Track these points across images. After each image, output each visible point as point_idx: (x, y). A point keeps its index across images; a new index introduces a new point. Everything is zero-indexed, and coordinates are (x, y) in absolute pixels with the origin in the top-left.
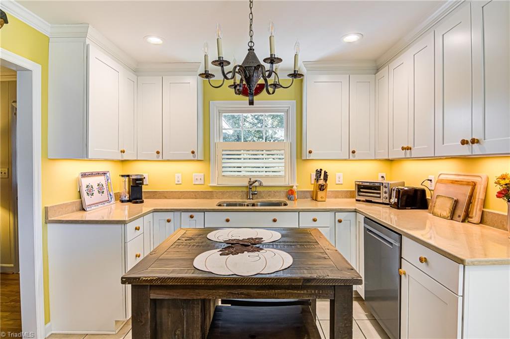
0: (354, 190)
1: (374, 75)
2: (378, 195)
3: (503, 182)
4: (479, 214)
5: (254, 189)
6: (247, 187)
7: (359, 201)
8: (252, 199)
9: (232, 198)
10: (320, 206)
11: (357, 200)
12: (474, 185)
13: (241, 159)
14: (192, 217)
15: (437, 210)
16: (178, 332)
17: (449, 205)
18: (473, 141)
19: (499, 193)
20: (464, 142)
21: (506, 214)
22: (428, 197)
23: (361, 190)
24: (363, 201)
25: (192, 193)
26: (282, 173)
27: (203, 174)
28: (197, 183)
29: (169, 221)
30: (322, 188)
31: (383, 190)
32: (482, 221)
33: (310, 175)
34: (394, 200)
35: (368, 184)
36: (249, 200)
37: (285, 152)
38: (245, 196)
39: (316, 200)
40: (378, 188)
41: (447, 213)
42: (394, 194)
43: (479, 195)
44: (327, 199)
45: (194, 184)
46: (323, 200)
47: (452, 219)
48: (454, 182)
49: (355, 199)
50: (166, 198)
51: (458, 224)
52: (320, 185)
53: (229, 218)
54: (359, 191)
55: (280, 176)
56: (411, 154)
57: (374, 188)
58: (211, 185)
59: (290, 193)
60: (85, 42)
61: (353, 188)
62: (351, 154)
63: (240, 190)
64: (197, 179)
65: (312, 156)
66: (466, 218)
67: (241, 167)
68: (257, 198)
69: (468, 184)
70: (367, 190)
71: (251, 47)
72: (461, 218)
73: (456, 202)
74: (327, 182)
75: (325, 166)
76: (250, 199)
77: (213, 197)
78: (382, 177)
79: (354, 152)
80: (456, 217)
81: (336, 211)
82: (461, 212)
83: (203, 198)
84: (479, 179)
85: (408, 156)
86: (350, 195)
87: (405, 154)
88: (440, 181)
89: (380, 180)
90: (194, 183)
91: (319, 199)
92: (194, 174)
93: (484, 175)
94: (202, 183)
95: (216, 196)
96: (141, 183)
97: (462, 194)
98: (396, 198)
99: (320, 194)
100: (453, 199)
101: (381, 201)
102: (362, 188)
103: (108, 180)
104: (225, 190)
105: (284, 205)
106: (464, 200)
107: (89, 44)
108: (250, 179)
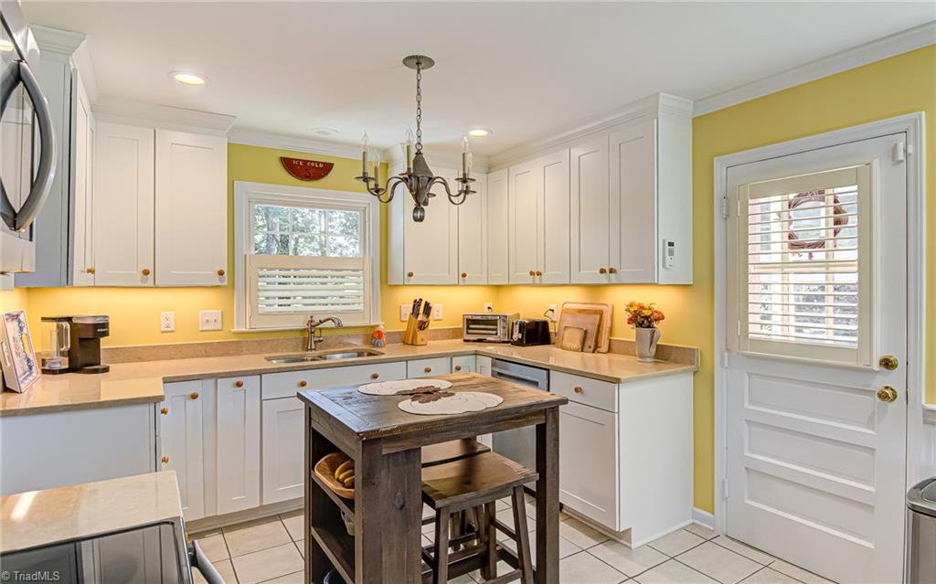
0: (461, 326)
1: (485, 175)
2: (494, 332)
3: (632, 310)
4: (607, 342)
5: (317, 333)
6: (303, 331)
7: (468, 341)
8: (315, 349)
9: (277, 352)
10: (420, 351)
11: (465, 341)
12: (601, 313)
13: (289, 284)
14: (239, 385)
15: (566, 343)
16: (399, 494)
17: (579, 335)
18: (612, 271)
19: (630, 319)
20: (602, 271)
21: (634, 340)
22: (551, 330)
23: (471, 326)
24: (474, 341)
25: (200, 348)
26: (361, 307)
27: (220, 311)
28: (206, 328)
29: (194, 397)
30: (422, 326)
31: (500, 324)
32: (609, 350)
33: (398, 309)
34: (517, 336)
35: (479, 318)
36: (309, 352)
37: (364, 273)
38: (301, 345)
39: (412, 344)
40: (494, 323)
41: (577, 345)
42: (517, 328)
43: (606, 324)
44: (429, 342)
45: (202, 331)
46: (423, 343)
47: (582, 351)
48: (581, 311)
49: (461, 340)
50: (140, 359)
51: (588, 355)
52: (421, 321)
53: (304, 380)
54: (468, 328)
55: (357, 311)
56: (541, 280)
57: (488, 322)
58: (235, 329)
59: (374, 336)
60: (66, 65)
61: (461, 325)
62: (461, 277)
63: (291, 336)
64: (207, 321)
65: (412, 280)
66: (596, 349)
67: (289, 298)
68: (321, 348)
69: (596, 312)
70: (478, 326)
71: (419, 150)
72: (592, 349)
73: (586, 332)
74: (430, 317)
75: (426, 295)
76: (311, 349)
77: (242, 351)
78: (489, 308)
79: (464, 275)
80: (586, 348)
81: (452, 356)
82: (590, 342)
83: (222, 355)
84: (605, 307)
85: (537, 282)
86: (455, 333)
87: (534, 280)
88: (565, 312)
89: (486, 312)
90: (200, 329)
91: (419, 342)
92: (201, 312)
93: (609, 302)
94: (219, 327)
95: (247, 350)
96: (104, 332)
97: (590, 323)
98: (520, 332)
99: (421, 335)
100: (582, 329)
101: (498, 340)
102: (471, 322)
103: (21, 329)
104: (264, 338)
105: (368, 355)
106: (592, 330)
107: (75, 70)
108: (312, 317)
